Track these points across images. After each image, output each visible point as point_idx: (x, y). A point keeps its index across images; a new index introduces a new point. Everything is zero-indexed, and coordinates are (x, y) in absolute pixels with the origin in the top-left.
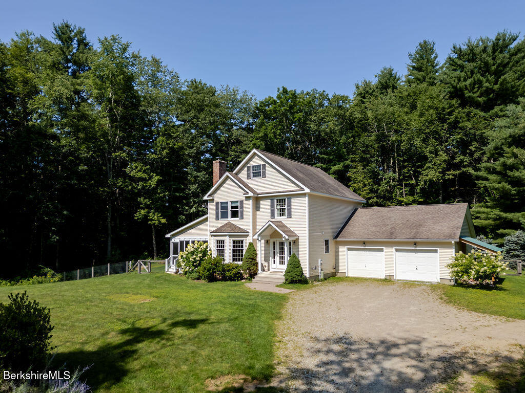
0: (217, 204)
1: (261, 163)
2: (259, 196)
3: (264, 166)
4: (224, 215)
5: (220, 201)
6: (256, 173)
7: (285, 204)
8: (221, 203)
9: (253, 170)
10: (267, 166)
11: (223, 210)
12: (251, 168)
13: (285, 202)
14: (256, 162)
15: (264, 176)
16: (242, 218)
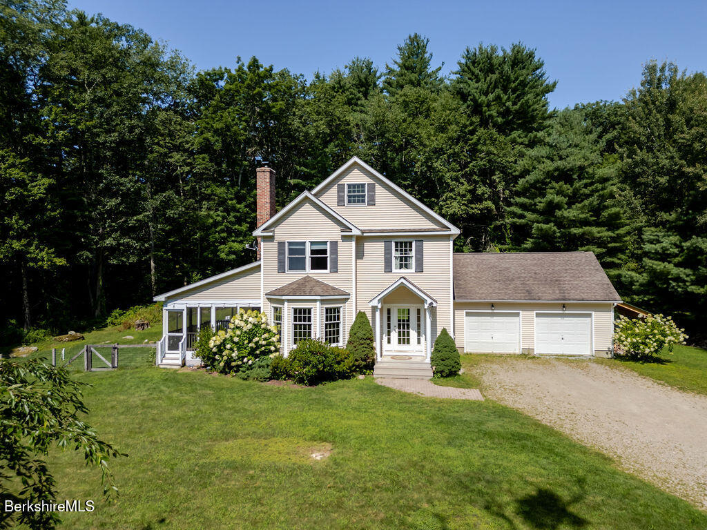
0: (281, 244)
1: (366, 180)
2: (365, 234)
3: (372, 187)
4: (297, 264)
5: (287, 239)
6: (354, 196)
7: (411, 250)
8: (290, 243)
9: (349, 192)
10: (377, 186)
11: (293, 256)
12: (346, 187)
13: (411, 246)
14: (356, 178)
15: (372, 202)
16: (335, 269)
